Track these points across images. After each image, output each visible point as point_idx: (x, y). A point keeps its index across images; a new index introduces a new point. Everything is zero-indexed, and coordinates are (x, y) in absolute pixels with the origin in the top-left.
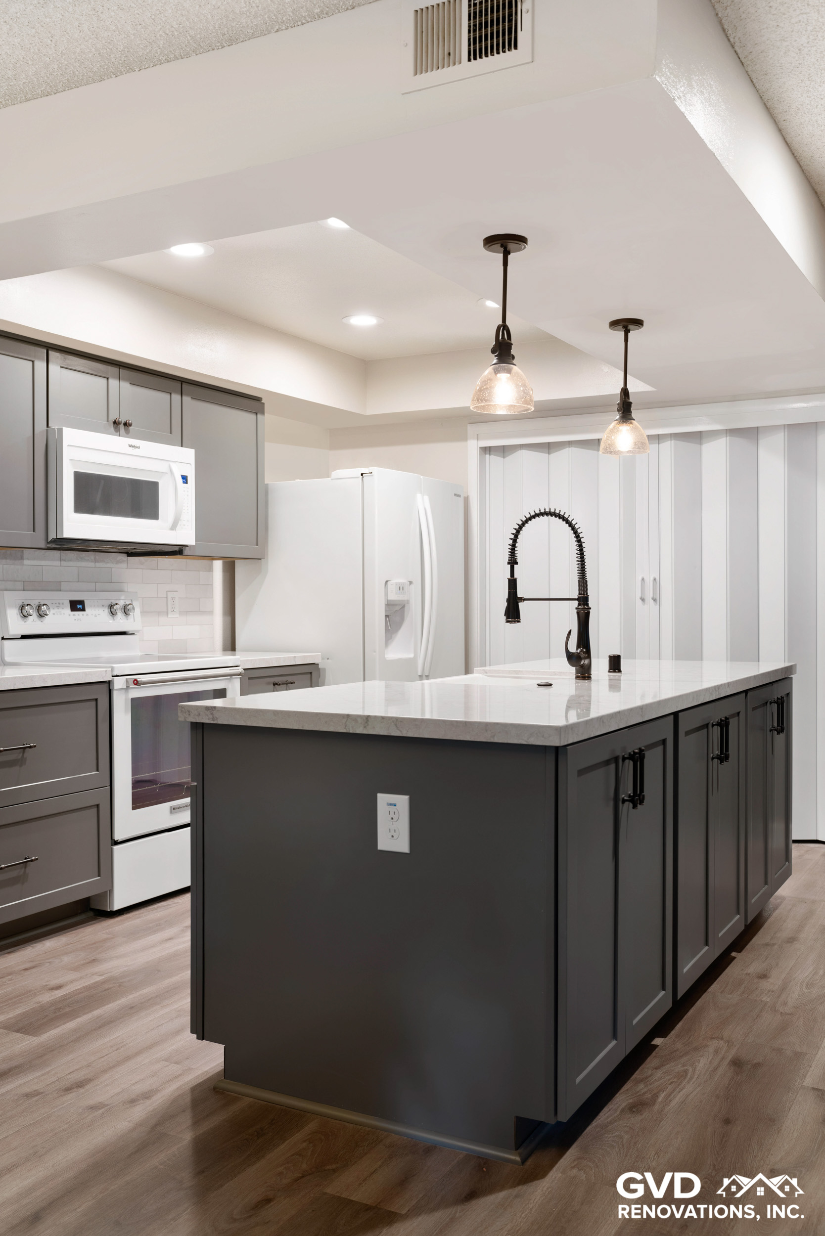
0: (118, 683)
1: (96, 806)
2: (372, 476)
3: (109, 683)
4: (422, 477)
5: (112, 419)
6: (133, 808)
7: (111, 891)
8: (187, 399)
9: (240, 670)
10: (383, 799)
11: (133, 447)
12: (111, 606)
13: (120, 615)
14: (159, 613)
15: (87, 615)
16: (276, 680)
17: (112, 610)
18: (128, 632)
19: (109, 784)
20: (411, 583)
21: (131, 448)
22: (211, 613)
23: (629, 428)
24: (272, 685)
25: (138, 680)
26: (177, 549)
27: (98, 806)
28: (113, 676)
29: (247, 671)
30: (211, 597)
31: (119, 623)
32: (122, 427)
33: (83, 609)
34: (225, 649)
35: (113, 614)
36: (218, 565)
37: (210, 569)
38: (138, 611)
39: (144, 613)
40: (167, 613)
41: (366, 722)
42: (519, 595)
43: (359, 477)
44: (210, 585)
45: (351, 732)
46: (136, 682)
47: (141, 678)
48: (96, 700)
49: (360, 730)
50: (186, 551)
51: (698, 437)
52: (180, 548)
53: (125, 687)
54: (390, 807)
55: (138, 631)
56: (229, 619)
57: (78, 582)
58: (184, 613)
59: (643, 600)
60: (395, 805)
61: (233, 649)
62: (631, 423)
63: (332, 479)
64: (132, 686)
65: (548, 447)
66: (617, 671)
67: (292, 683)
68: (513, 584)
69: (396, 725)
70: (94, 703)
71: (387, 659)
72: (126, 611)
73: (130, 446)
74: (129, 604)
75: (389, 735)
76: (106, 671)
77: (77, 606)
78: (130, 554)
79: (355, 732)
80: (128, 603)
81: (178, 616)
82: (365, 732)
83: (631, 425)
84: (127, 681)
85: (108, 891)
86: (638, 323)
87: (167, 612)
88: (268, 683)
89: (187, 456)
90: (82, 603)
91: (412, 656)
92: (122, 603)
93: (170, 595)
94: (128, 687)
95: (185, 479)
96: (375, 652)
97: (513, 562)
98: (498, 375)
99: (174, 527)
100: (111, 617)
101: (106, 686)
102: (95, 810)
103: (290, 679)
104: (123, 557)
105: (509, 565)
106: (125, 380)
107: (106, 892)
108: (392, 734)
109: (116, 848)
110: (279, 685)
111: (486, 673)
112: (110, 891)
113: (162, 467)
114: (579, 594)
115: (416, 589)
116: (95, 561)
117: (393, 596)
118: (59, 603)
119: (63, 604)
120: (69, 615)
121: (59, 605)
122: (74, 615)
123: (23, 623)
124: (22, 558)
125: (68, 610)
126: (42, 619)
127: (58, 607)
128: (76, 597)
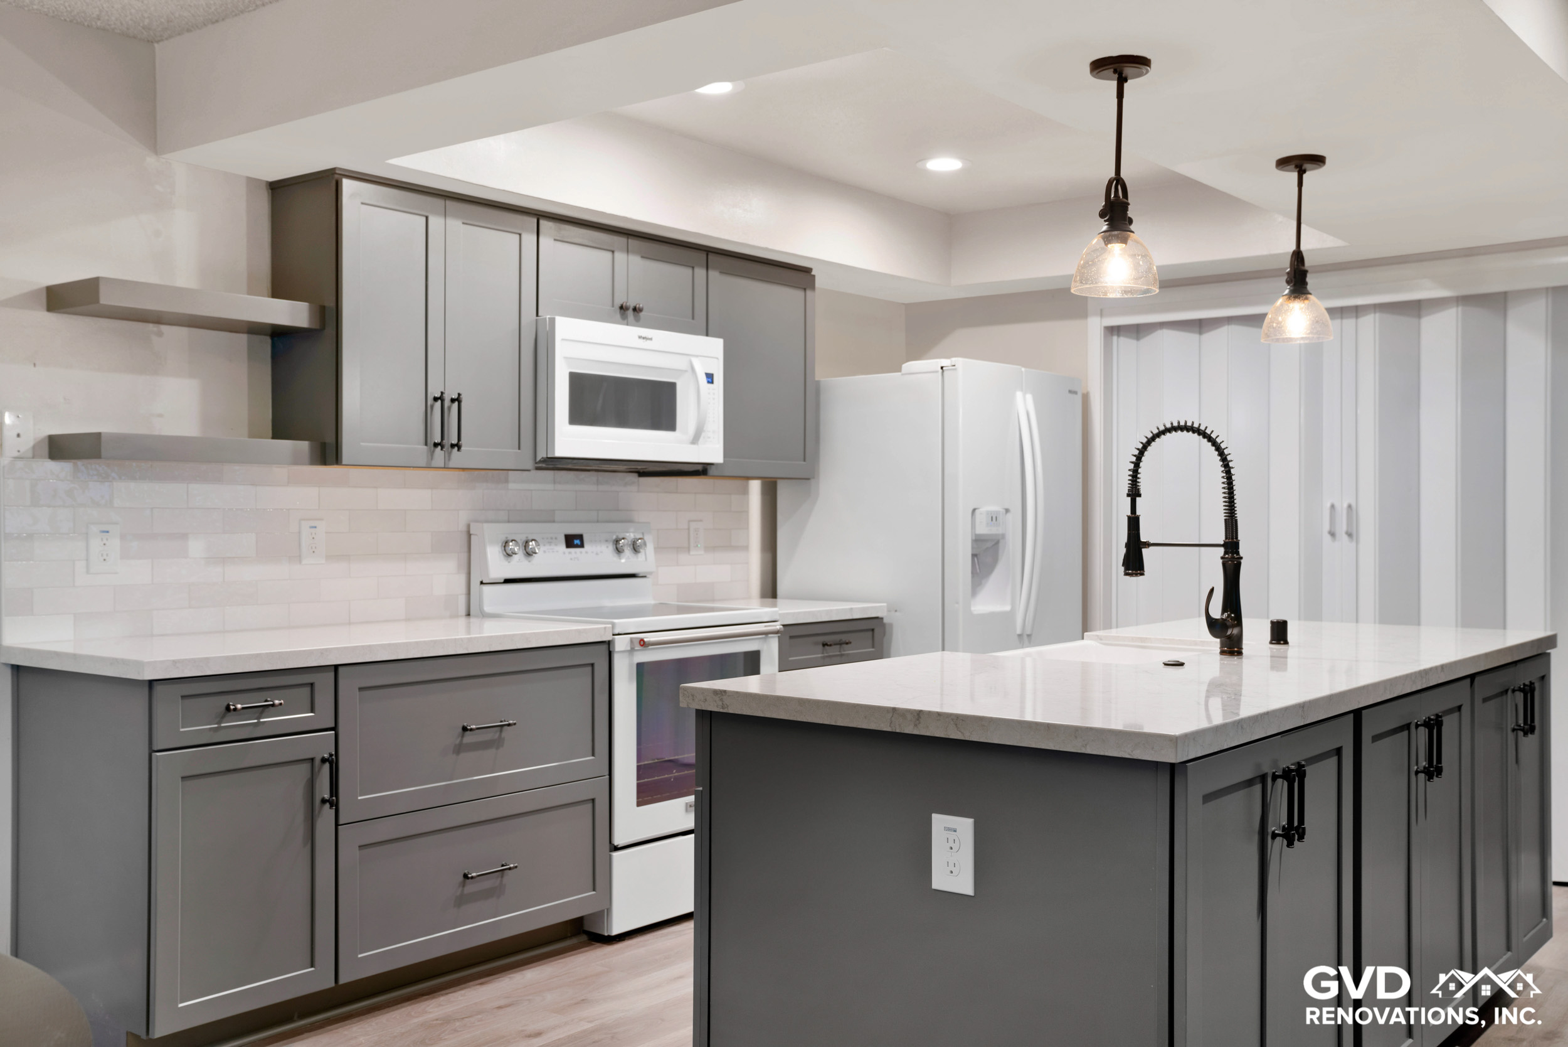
0: (621, 644)
1: (591, 801)
2: (955, 369)
3: (609, 643)
4: (1023, 369)
5: (618, 303)
6: (639, 804)
7: (609, 910)
8: (714, 274)
9: (778, 626)
10: (939, 822)
11: (644, 338)
12: (617, 541)
13: (628, 552)
14: (678, 549)
15: (587, 552)
16: (827, 639)
17: (618, 546)
18: (638, 574)
19: (607, 773)
20: (1007, 511)
21: (641, 341)
22: (746, 548)
23: (1303, 305)
24: (821, 646)
25: (645, 640)
26: (700, 468)
27: (593, 800)
28: (613, 635)
29: (787, 628)
30: (747, 527)
31: (624, 565)
32: (630, 313)
33: (582, 546)
34: (764, 595)
35: (619, 551)
36: (755, 487)
37: (745, 491)
38: (650, 548)
39: (658, 549)
41: (918, 720)
42: (1143, 539)
43: (937, 372)
44: (744, 512)
45: (898, 731)
46: (643, 644)
47: (648, 638)
48: (592, 665)
49: (909, 729)
50: (712, 471)
51: (1415, 308)
52: (704, 467)
53: (629, 648)
54: (948, 832)
55: (651, 573)
56: (769, 556)
57: (576, 510)
58: (710, 548)
59: (1332, 534)
60: (955, 831)
61: (774, 595)
62: (1307, 299)
63: (902, 375)
64: (638, 647)
65: (1200, 326)
66: (1282, 642)
67: (847, 643)
68: (1134, 523)
69: (956, 725)
70: (590, 668)
71: (975, 613)
72: (635, 549)
73: (640, 337)
74: (640, 539)
75: (947, 737)
76: (605, 628)
77: (573, 541)
78: (642, 474)
79: (903, 732)
80: (638, 537)
81: (702, 552)
82: (916, 732)
83: (1306, 302)
84: (632, 640)
85: (606, 910)
86: (1318, 160)
88: (816, 643)
89: (714, 347)
90: (580, 537)
91: (1008, 608)
92: (631, 536)
93: (693, 525)
94: (632, 650)
95: (710, 378)
96: (957, 603)
97: (1134, 493)
98: (1109, 246)
99: (695, 440)
100: (616, 555)
101: (605, 647)
102: (590, 805)
103: (844, 638)
104: (634, 477)
105: (1129, 498)
106: (635, 252)
107: (603, 911)
108: (952, 737)
109: (615, 854)
110: (830, 645)
111: (1101, 639)
112: (607, 910)
113: (680, 364)
114: (1226, 538)
115: (1015, 518)
116: (598, 483)
117: (982, 529)
118: (552, 538)
119: (556, 538)
120: (564, 553)
121: (551, 541)
122: (570, 553)
123: (506, 563)
124: (507, 481)
125: (562, 547)
126: (530, 558)
127: (550, 543)
128: (573, 530)
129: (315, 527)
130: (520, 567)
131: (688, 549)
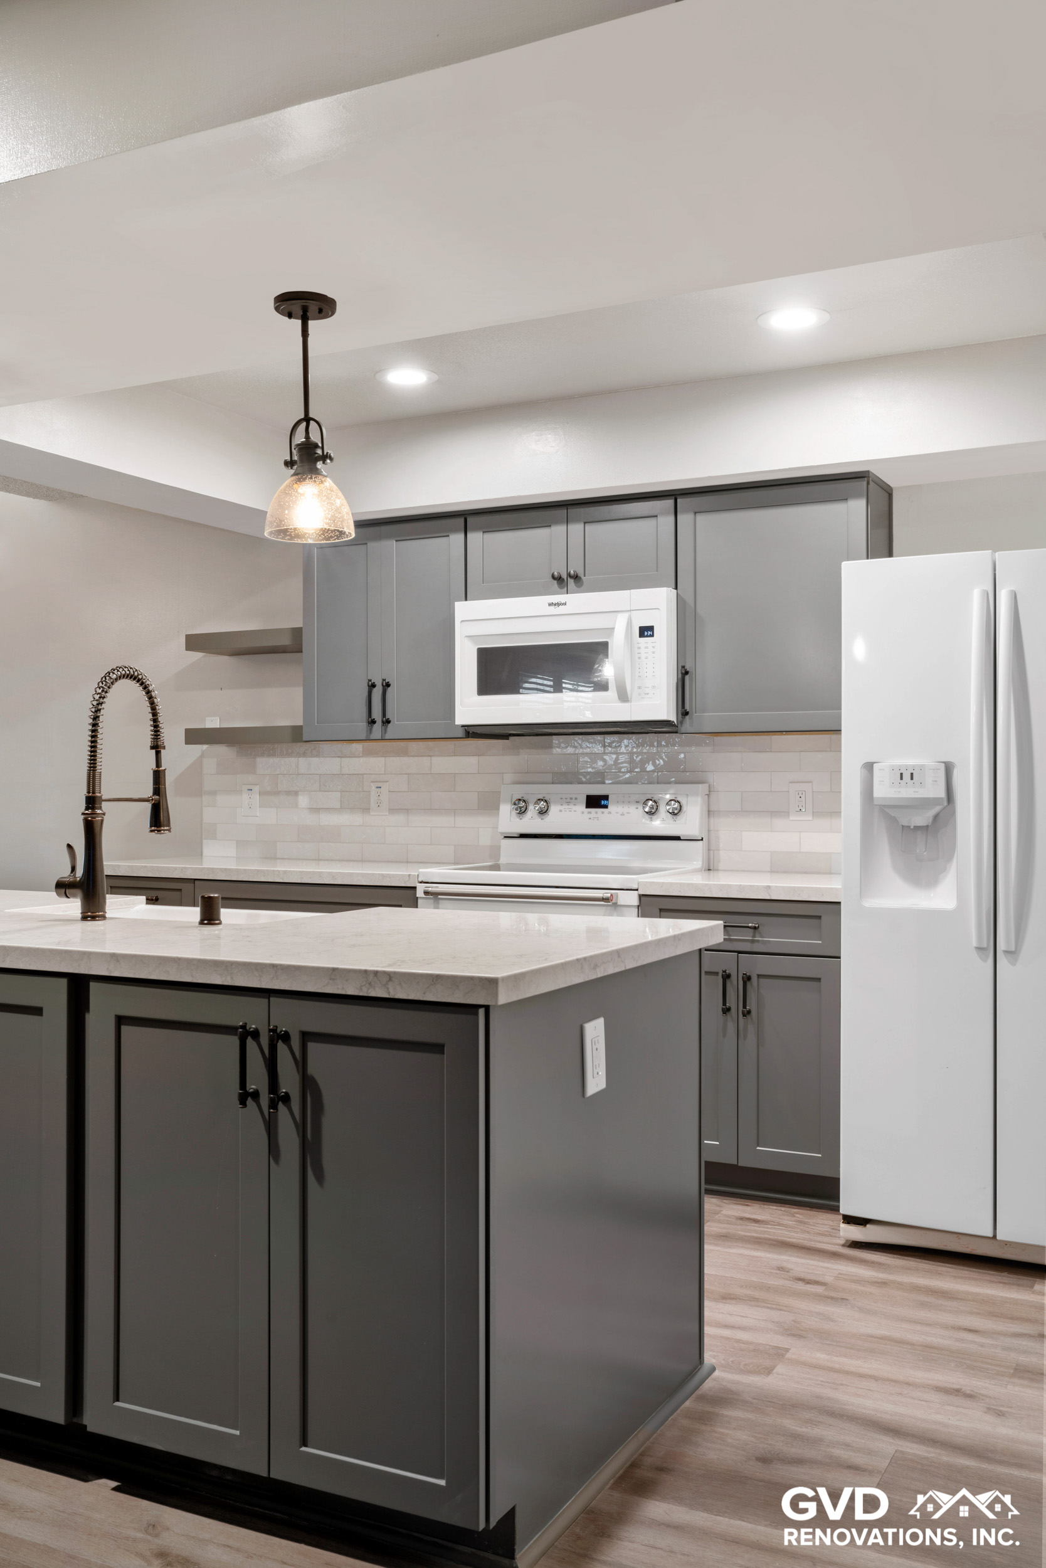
0: (421, 891)
11: (555, 605)
13: (663, 813)
14: (774, 813)
15: (610, 813)
21: (552, 607)
28: (418, 882)
31: (658, 825)
32: (571, 582)
33: (605, 806)
35: (649, 812)
40: (789, 816)
58: (816, 814)
72: (669, 811)
73: (550, 605)
74: (672, 801)
77: (595, 802)
80: (677, 799)
81: (811, 818)
87: (789, 812)
92: (667, 798)
93: (795, 787)
95: (649, 630)
97: (157, 747)
100: (647, 816)
101: (412, 892)
117: (884, 791)
118: (571, 799)
119: (576, 799)
120: (583, 813)
121: (570, 800)
122: (590, 813)
123: (518, 820)
124: (551, 747)
125: (582, 807)
126: (543, 817)
127: (568, 803)
128: (596, 790)
129: (380, 787)
130: (531, 823)
131: (784, 813)
